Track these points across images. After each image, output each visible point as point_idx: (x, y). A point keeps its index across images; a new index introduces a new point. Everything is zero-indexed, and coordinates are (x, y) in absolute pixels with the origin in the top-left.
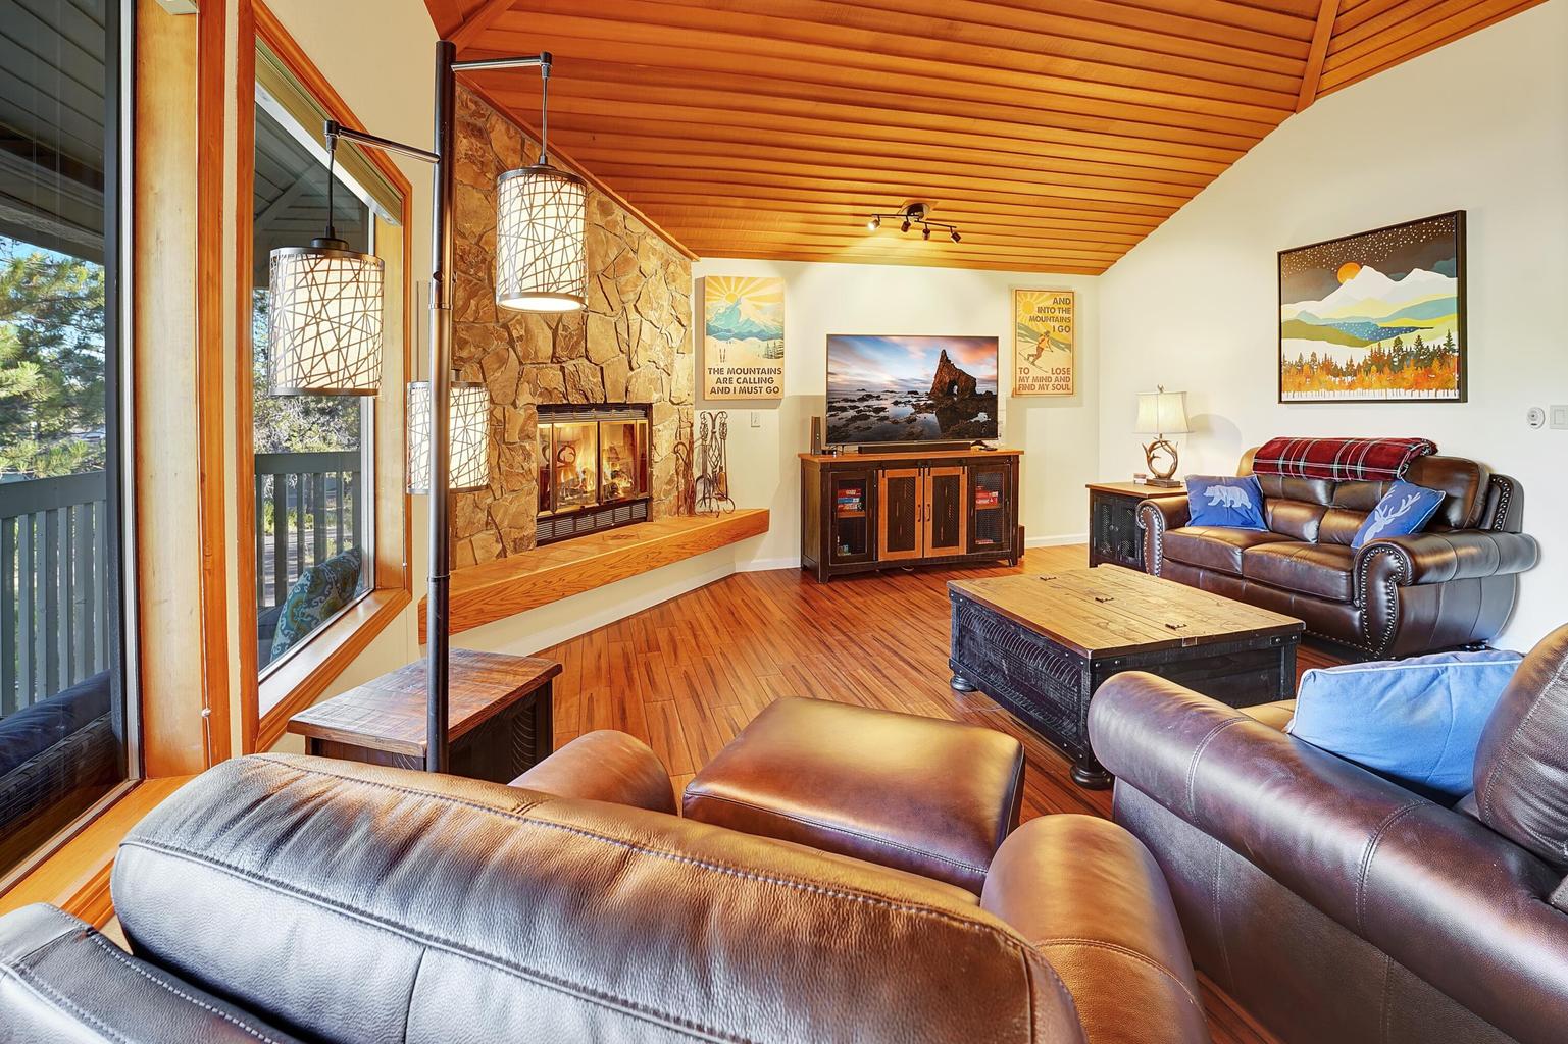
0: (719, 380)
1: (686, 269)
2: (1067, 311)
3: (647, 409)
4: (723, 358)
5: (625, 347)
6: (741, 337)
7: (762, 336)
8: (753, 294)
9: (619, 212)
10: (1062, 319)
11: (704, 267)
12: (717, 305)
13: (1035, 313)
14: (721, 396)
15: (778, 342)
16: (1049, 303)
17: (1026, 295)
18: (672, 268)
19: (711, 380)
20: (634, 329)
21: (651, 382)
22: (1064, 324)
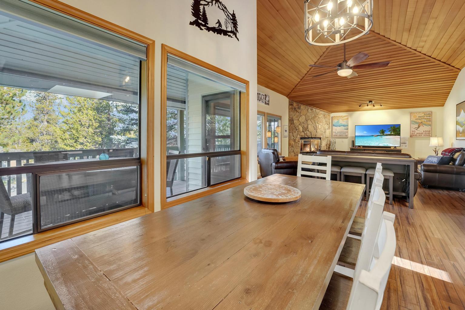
0: (335, 134)
1: (329, 116)
2: (430, 116)
3: (320, 138)
4: (336, 130)
5: (315, 129)
6: (340, 126)
7: (344, 126)
8: (342, 119)
9: (314, 109)
11: (333, 115)
12: (335, 121)
13: (417, 118)
14: (335, 136)
15: (347, 127)
16: (423, 115)
17: (414, 114)
18: (326, 116)
19: (334, 134)
20: (317, 126)
21: (321, 134)
22: (428, 120)
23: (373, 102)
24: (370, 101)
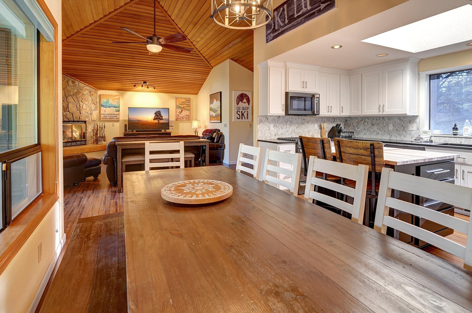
0: (104, 116)
1: (96, 93)
2: (189, 102)
3: (85, 122)
4: (105, 112)
5: (79, 109)
6: (109, 107)
7: (114, 107)
8: (113, 98)
9: (77, 83)
10: (187, 104)
11: (101, 92)
12: (104, 101)
13: (181, 103)
14: (105, 119)
15: (118, 108)
16: (184, 101)
17: (179, 99)
18: (92, 93)
19: (102, 116)
20: (81, 106)
21: (86, 116)
22: (188, 105)
23: (147, 83)
24: (145, 82)
